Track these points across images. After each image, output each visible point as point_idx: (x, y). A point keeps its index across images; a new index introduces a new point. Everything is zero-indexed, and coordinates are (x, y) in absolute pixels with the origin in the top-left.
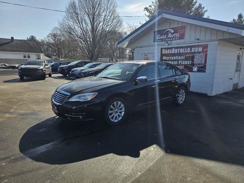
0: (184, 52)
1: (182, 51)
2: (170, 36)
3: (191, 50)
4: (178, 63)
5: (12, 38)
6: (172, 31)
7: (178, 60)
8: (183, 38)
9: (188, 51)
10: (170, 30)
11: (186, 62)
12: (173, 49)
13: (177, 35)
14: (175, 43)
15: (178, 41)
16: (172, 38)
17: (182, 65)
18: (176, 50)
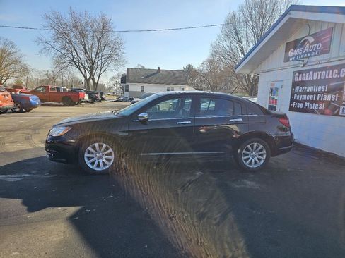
0: (327, 77)
1: (324, 75)
2: (307, 48)
3: (339, 73)
4: (316, 98)
5: (159, 68)
6: (311, 40)
7: (316, 93)
8: (329, 52)
9: (335, 76)
10: (308, 38)
11: (329, 96)
12: (311, 73)
13: (319, 46)
14: (314, 62)
15: (320, 58)
16: (311, 52)
17: (323, 102)
18: (316, 74)
